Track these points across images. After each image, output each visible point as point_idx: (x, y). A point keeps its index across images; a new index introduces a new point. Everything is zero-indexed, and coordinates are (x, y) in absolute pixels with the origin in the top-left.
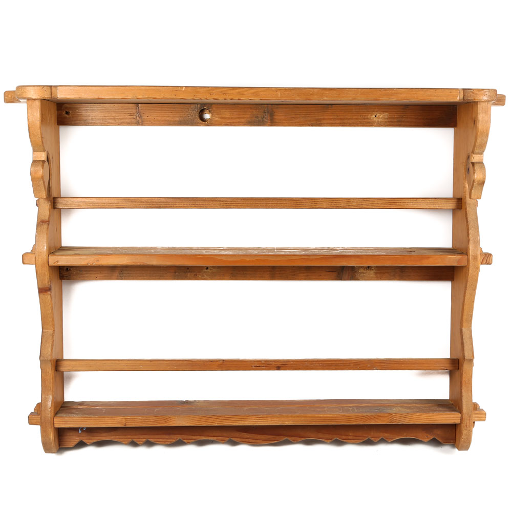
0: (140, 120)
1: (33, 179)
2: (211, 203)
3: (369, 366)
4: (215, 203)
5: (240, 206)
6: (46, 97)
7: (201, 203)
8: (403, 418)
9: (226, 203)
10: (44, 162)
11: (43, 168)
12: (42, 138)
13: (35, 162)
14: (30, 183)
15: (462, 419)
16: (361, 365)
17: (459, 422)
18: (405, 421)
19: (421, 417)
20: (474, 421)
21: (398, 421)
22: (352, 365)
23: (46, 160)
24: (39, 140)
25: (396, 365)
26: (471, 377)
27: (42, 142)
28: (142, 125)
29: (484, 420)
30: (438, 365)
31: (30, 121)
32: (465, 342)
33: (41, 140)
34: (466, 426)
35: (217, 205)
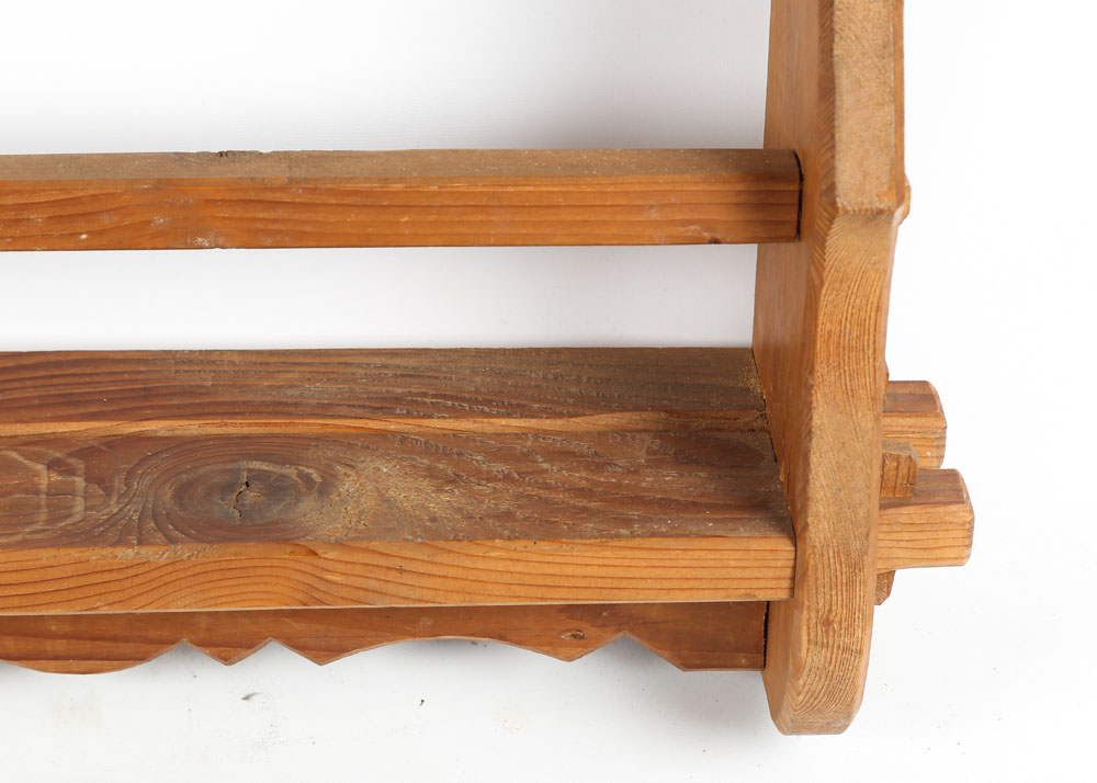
3: (160, 220)
8: (392, 576)
15: (797, 578)
16: (106, 221)
17: (783, 595)
18: (404, 591)
19: (520, 568)
20: (882, 566)
21: (354, 594)
22: (38, 217)
25: (352, 217)
26: (880, 308)
29: (959, 560)
30: (654, 215)
32: (844, 82)
34: (827, 623)
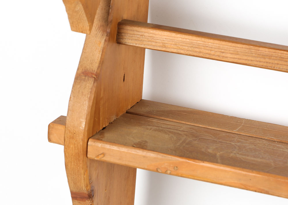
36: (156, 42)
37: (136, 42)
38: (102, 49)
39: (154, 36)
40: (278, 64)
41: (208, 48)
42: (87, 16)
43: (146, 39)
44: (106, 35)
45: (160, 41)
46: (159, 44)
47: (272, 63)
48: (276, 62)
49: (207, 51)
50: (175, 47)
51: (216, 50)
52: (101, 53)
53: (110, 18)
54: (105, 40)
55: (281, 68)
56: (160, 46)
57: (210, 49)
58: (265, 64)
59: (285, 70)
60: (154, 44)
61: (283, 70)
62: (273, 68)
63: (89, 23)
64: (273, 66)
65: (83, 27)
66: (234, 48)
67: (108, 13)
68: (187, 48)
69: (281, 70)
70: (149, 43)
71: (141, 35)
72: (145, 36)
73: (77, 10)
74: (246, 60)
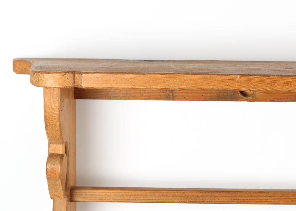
0: (170, 94)
1: (49, 178)
2: (256, 198)
4: (261, 198)
5: (291, 202)
6: (68, 86)
7: (244, 198)
9: (274, 198)
10: (62, 156)
11: (61, 166)
12: (61, 130)
13: (51, 156)
14: (46, 181)
23: (64, 154)
24: (57, 133)
27: (61, 135)
28: (173, 100)
31: (47, 111)
33: (59, 133)
35: (263, 200)
36: (95, 197)
37: (83, 199)
38: (66, 206)
39: (94, 193)
40: (172, 199)
41: (128, 196)
42: (62, 187)
43: (89, 197)
44: (67, 197)
45: (98, 196)
46: (97, 198)
47: (168, 199)
48: (171, 198)
49: (128, 198)
50: (108, 198)
51: (134, 196)
52: (66, 209)
53: (68, 186)
54: (67, 201)
55: (174, 201)
56: (98, 200)
57: (130, 196)
58: (164, 200)
59: (176, 202)
60: (94, 198)
61: (175, 202)
62: (169, 202)
63: (63, 191)
64: (169, 200)
65: (59, 194)
66: (145, 194)
67: (66, 184)
68: (115, 198)
69: (174, 202)
70: (91, 198)
71: (86, 195)
72: (88, 194)
73: (56, 184)
74: (152, 199)
